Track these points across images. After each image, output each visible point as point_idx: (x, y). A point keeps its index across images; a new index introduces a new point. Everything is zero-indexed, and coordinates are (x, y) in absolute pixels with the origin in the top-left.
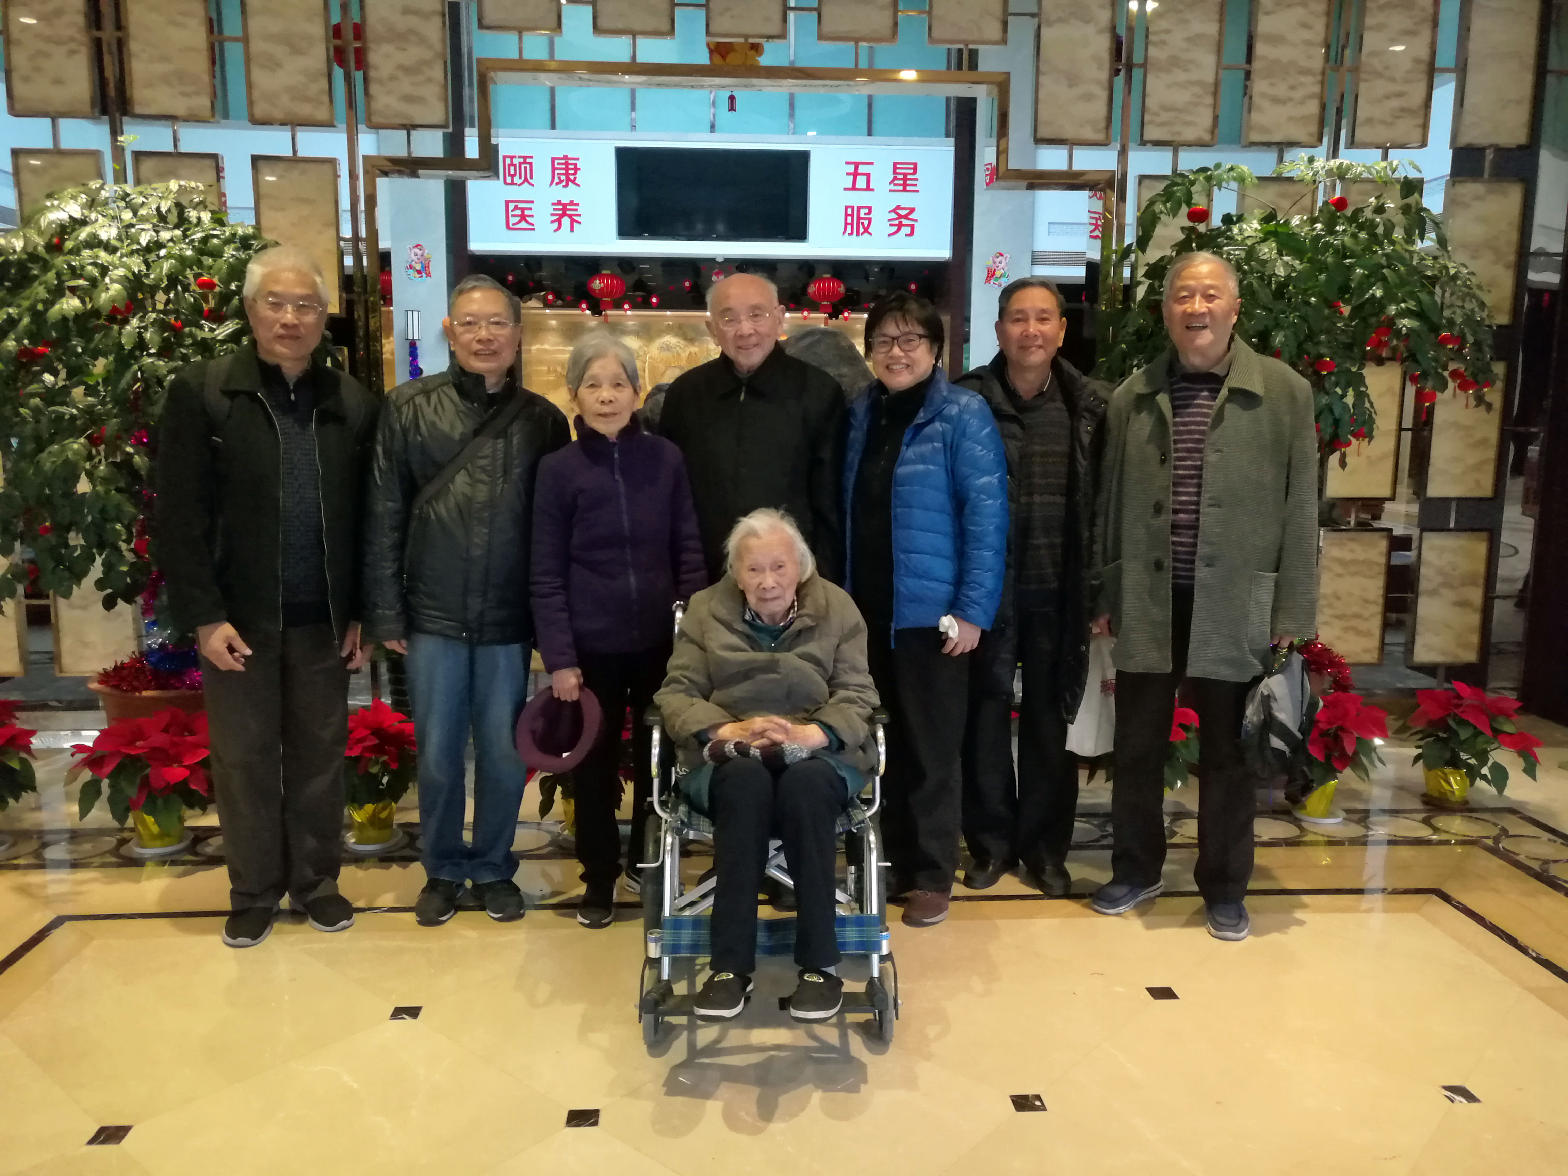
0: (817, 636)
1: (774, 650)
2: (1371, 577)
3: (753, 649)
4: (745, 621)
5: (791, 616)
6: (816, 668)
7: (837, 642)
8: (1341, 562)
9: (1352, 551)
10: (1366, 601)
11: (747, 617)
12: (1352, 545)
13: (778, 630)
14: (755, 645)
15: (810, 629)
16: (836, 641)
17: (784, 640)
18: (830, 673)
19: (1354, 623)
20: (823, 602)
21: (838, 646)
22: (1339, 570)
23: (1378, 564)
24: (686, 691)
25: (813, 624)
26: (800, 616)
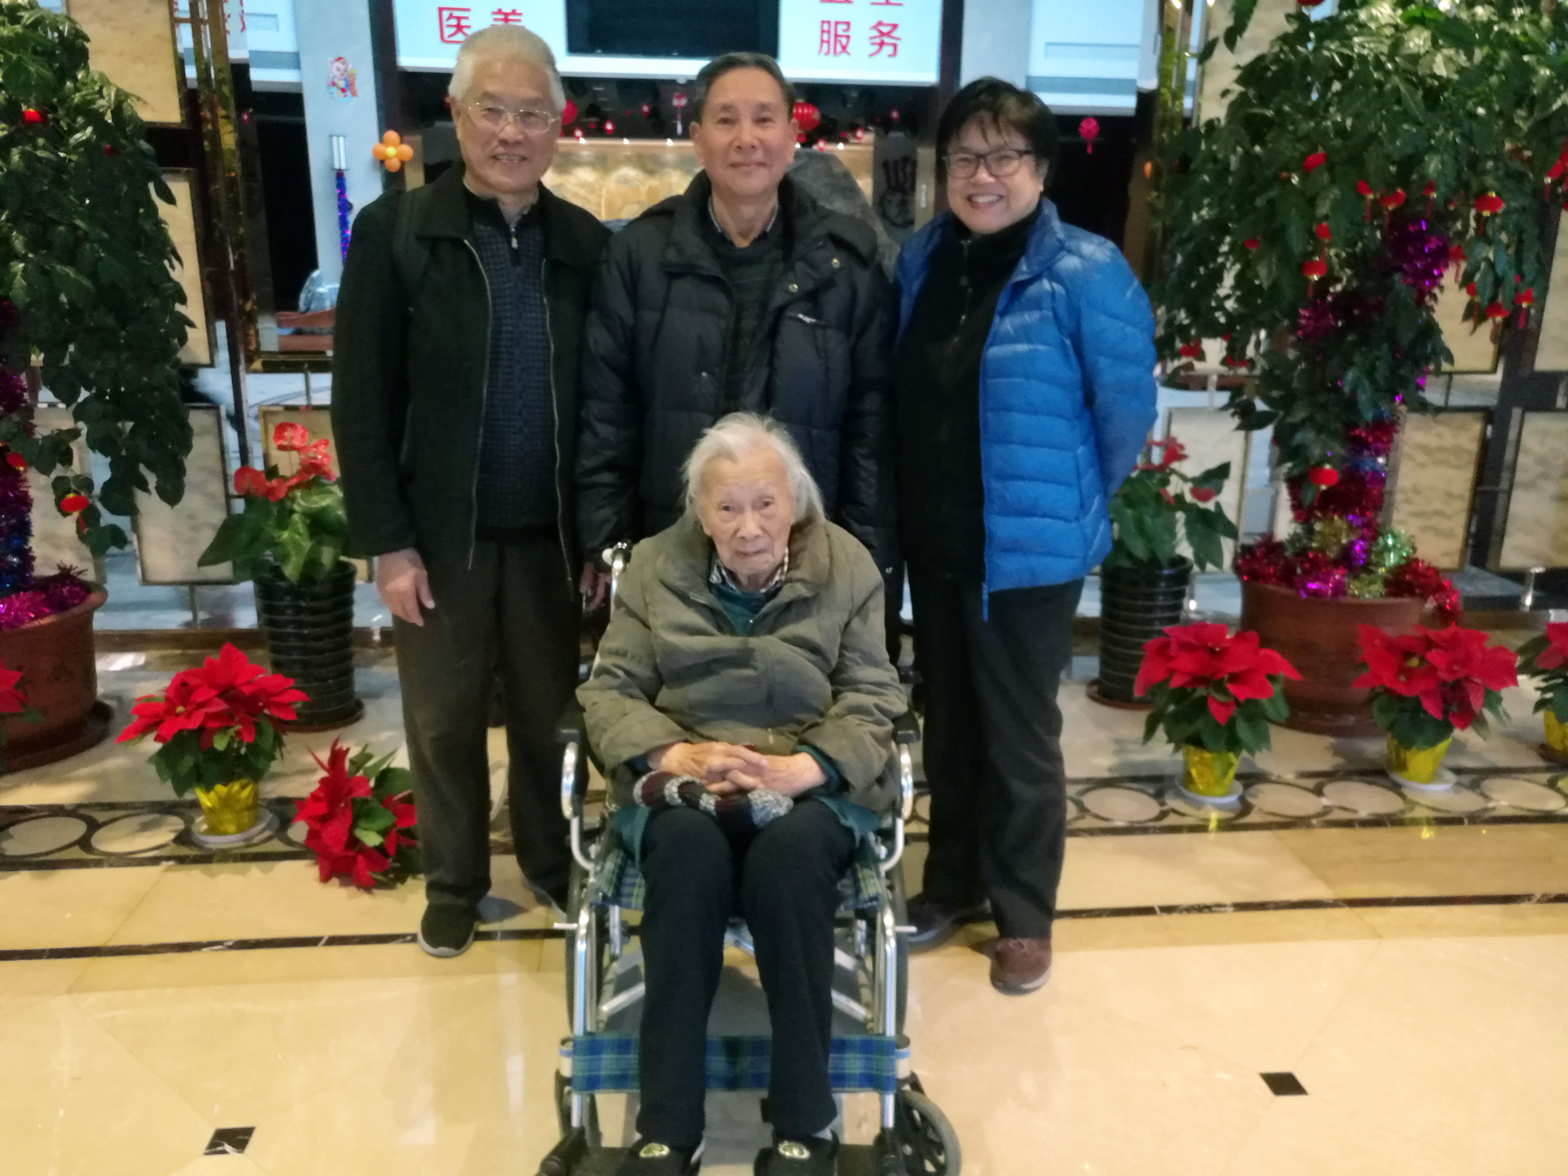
0: (814, 611)
1: (752, 632)
2: (1458, 467)
3: (721, 629)
4: (710, 585)
5: (777, 578)
6: (812, 657)
7: (846, 618)
8: (1425, 449)
9: (1439, 436)
10: (1450, 495)
11: (715, 578)
12: (1439, 429)
13: (758, 600)
14: (722, 624)
15: (806, 600)
16: (843, 617)
17: (766, 615)
18: (834, 663)
19: (1435, 521)
20: (826, 560)
21: (847, 625)
22: (1421, 458)
23: (1468, 451)
24: (622, 689)
25: (808, 595)
26: (789, 581)
